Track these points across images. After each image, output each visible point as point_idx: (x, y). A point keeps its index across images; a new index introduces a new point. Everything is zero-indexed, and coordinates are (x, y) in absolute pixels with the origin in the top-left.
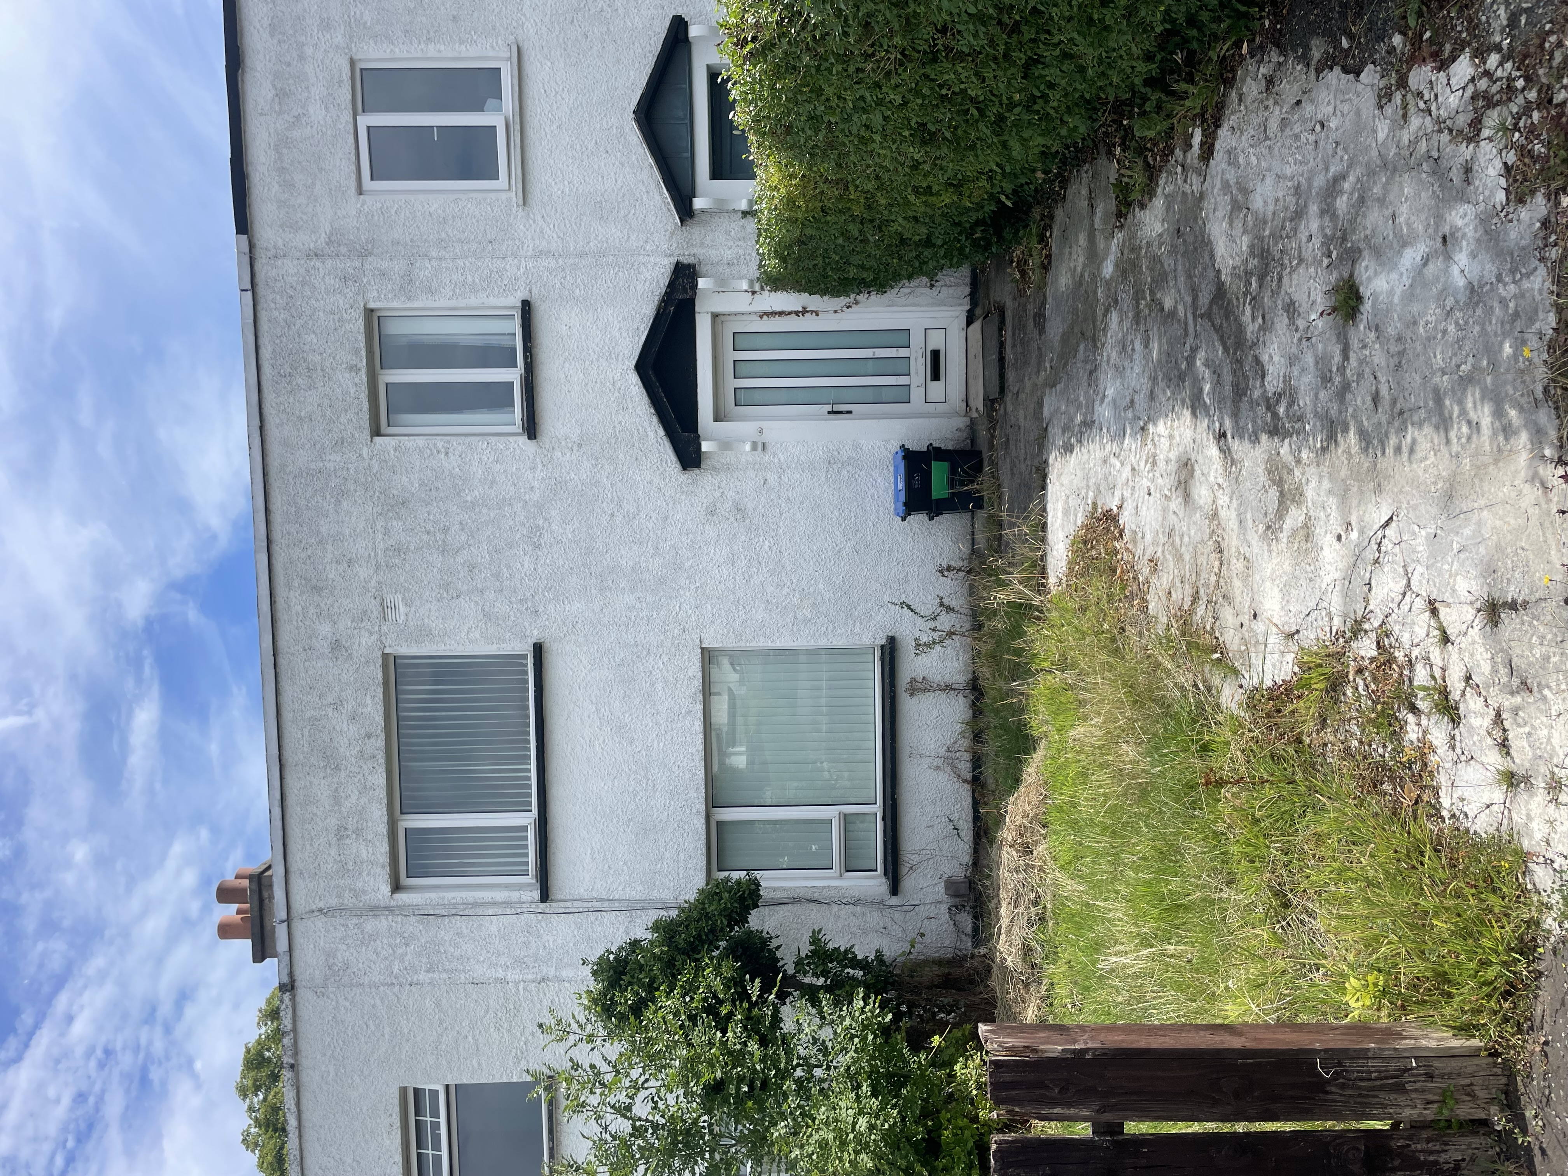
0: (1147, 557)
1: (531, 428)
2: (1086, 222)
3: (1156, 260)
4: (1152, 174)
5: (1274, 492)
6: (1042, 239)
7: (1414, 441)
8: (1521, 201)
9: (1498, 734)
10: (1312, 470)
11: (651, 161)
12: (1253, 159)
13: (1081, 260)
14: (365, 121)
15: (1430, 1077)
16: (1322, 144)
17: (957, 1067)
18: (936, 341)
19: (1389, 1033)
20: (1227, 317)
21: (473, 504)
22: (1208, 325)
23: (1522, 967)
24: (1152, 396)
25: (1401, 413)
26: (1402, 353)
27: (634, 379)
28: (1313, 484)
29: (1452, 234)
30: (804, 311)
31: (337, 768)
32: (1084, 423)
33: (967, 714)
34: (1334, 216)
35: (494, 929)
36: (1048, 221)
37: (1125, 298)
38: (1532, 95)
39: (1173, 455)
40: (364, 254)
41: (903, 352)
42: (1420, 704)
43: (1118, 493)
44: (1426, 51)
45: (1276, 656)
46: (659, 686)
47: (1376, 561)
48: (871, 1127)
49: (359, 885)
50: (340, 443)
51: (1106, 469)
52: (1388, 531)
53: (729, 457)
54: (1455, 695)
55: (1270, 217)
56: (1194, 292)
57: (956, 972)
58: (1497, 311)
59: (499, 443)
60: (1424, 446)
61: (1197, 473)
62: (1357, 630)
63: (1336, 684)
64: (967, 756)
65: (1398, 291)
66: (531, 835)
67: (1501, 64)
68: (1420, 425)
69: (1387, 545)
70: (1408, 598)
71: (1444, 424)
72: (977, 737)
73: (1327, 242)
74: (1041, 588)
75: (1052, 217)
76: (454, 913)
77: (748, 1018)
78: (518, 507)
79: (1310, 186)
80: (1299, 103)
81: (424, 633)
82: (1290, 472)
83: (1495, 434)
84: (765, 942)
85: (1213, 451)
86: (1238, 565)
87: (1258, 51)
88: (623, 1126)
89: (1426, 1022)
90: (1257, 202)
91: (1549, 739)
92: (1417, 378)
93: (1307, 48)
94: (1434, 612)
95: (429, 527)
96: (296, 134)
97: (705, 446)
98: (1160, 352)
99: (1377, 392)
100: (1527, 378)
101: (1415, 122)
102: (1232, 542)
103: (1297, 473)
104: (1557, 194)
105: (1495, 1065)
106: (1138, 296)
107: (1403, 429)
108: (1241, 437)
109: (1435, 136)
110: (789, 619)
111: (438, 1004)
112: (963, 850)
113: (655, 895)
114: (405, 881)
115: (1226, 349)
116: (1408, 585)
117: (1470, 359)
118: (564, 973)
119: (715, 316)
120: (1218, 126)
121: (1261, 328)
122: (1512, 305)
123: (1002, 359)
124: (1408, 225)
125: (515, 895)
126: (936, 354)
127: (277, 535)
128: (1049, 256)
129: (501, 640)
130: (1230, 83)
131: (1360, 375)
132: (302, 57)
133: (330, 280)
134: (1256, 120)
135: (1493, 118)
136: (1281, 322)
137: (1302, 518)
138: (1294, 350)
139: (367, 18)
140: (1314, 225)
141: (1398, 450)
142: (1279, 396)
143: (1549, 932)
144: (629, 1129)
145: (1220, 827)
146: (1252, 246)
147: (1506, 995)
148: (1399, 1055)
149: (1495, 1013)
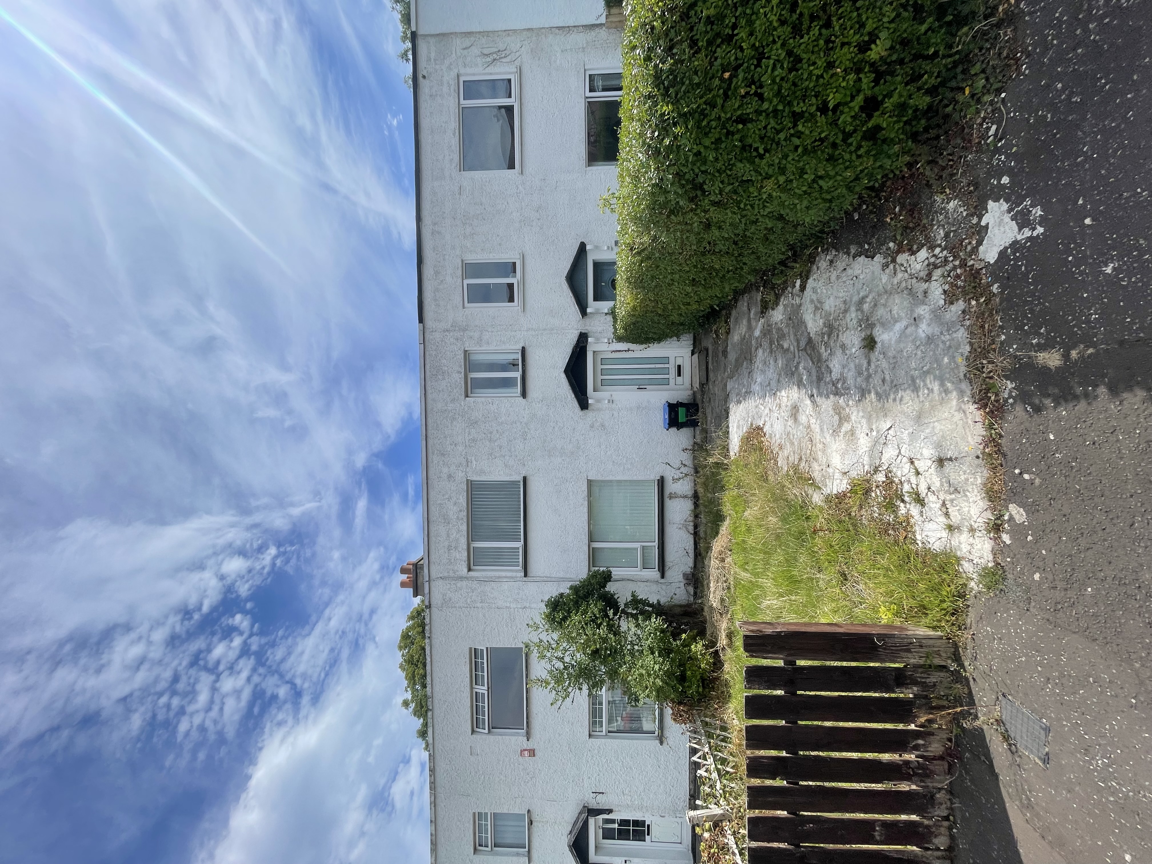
0: (777, 444)
1: (524, 394)
2: (747, 316)
3: (779, 329)
4: (778, 297)
5: (836, 417)
6: (726, 322)
7: (902, 397)
8: (952, 303)
9: (944, 510)
10: (854, 408)
11: (571, 295)
12: (825, 291)
13: (744, 330)
14: (467, 282)
15: (921, 646)
16: (856, 284)
17: (692, 647)
18: (679, 362)
19: (901, 629)
20: (813, 350)
21: (502, 423)
22: (805, 354)
23: (960, 604)
24: (779, 381)
25: (896, 386)
26: (895, 363)
27: (563, 376)
28: (855, 414)
29: (919, 317)
30: (629, 350)
31: (449, 523)
32: (746, 392)
33: (692, 507)
34: (862, 312)
35: (506, 587)
36: (728, 316)
37: (766, 344)
38: (957, 263)
39: (789, 404)
40: (465, 330)
41: (666, 366)
42: (907, 499)
43: (763, 419)
44: (906, 248)
45: (838, 481)
46: (571, 494)
47: (885, 443)
48: (660, 669)
49: (456, 568)
50: (453, 400)
51: (757, 410)
52: (890, 432)
53: (599, 405)
54: (923, 495)
55: (832, 312)
56: (798, 341)
57: (689, 610)
58: (941, 345)
59: (512, 400)
60: (907, 398)
61: (801, 410)
62: (876, 470)
63: (867, 492)
64: (692, 524)
65: (894, 339)
66: (521, 551)
67: (941, 252)
68: (905, 390)
69: (889, 437)
70: (900, 458)
71: (916, 389)
72: (696, 516)
73: (860, 321)
74: (727, 456)
75: (730, 314)
76: (491, 580)
77: (608, 625)
78: (518, 424)
79: (851, 301)
80: (845, 269)
81: (482, 472)
82: (844, 409)
83: (940, 393)
84: (612, 595)
85: (808, 402)
86: (820, 446)
87: (826, 251)
88: (560, 665)
89: (917, 624)
90: (826, 307)
91: (969, 511)
92: (903, 372)
93: (849, 249)
94: (912, 463)
95: (485, 431)
96: (441, 287)
97: (590, 401)
98: (782, 364)
99: (884, 378)
100: (956, 372)
101: (900, 275)
102: (817, 437)
103: (847, 410)
104: (969, 299)
105: (949, 643)
106: (771, 343)
107: (897, 392)
108: (821, 396)
109: (910, 280)
110: (622, 468)
111: (484, 616)
112: (690, 562)
113: (568, 576)
114: (473, 567)
115: (813, 363)
116: (900, 452)
117: (928, 365)
118: (532, 606)
119: (594, 352)
120: (808, 278)
121: (830, 354)
122: (948, 343)
123: (707, 368)
124: (898, 314)
125: (514, 574)
126: (679, 367)
127: (429, 435)
128: (729, 329)
129: (511, 475)
130: (812, 263)
131: (876, 372)
132: (444, 260)
133: (452, 340)
134: (825, 276)
135: (937, 273)
136: (839, 352)
137: (850, 427)
138: (845, 362)
139: (468, 245)
140: (853, 315)
141: (894, 400)
142: (838, 380)
143: (972, 589)
144: (562, 667)
145: (816, 549)
146: (824, 324)
147: (953, 614)
148: (908, 637)
149: (948, 621)
